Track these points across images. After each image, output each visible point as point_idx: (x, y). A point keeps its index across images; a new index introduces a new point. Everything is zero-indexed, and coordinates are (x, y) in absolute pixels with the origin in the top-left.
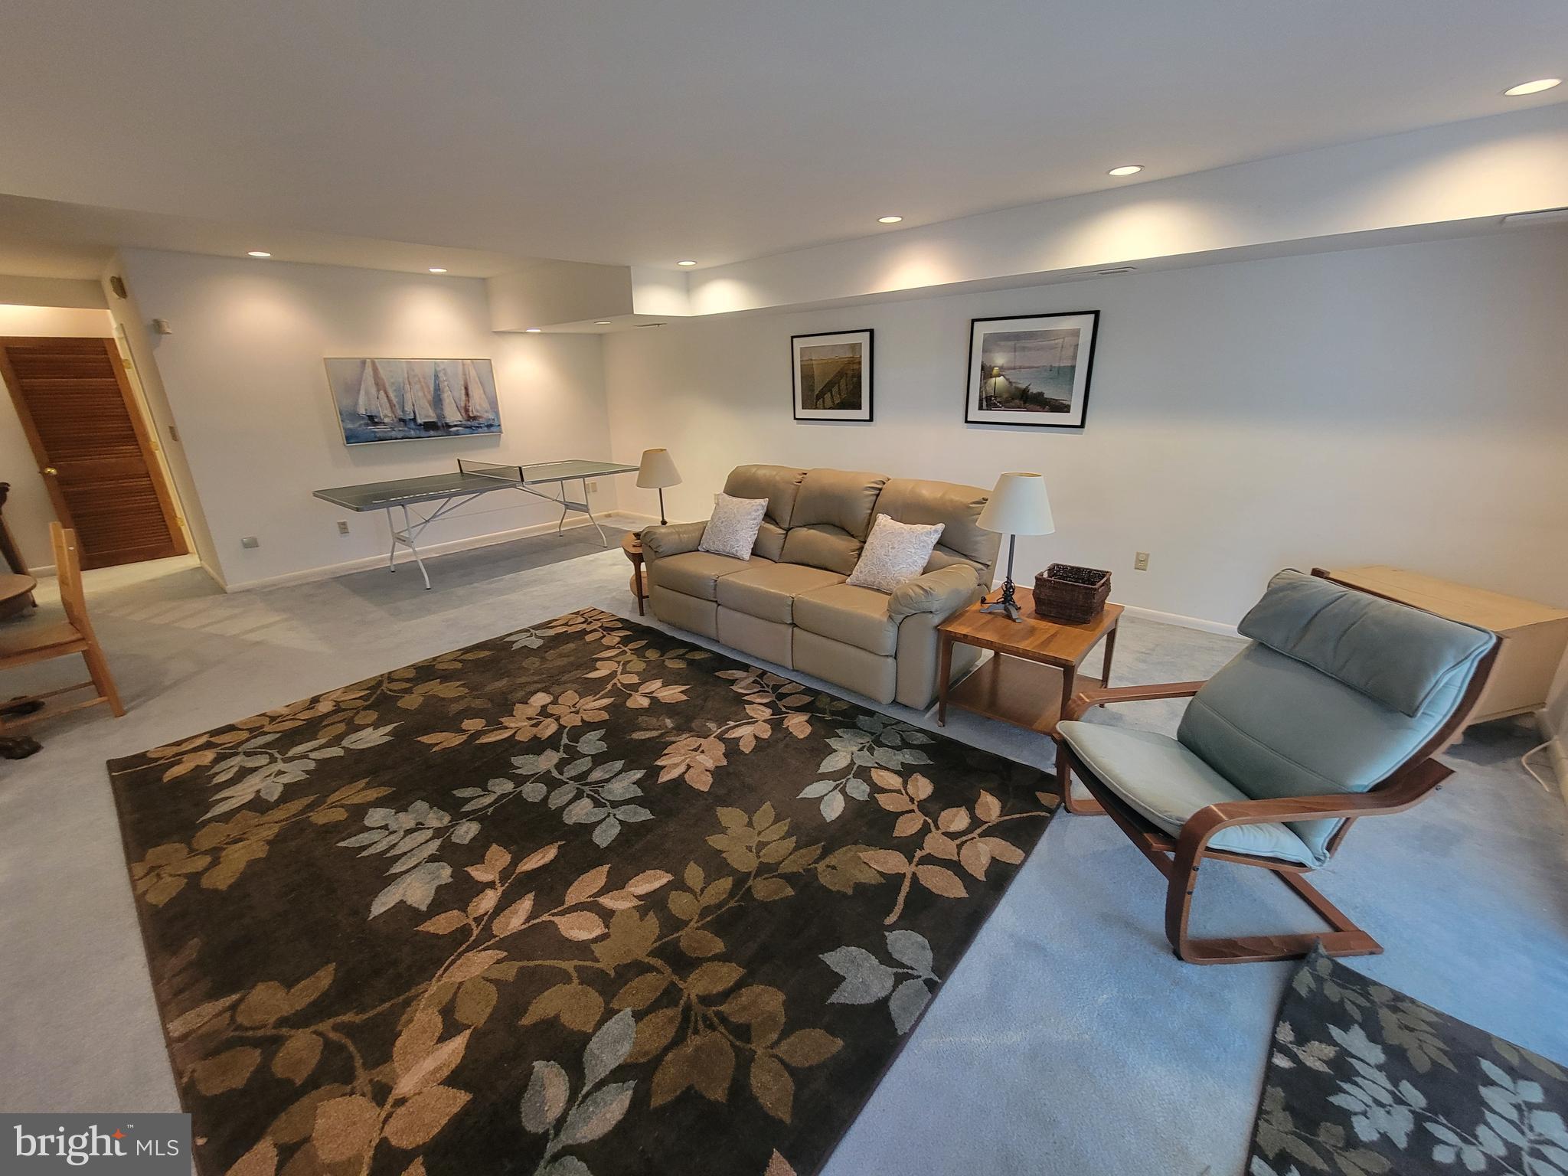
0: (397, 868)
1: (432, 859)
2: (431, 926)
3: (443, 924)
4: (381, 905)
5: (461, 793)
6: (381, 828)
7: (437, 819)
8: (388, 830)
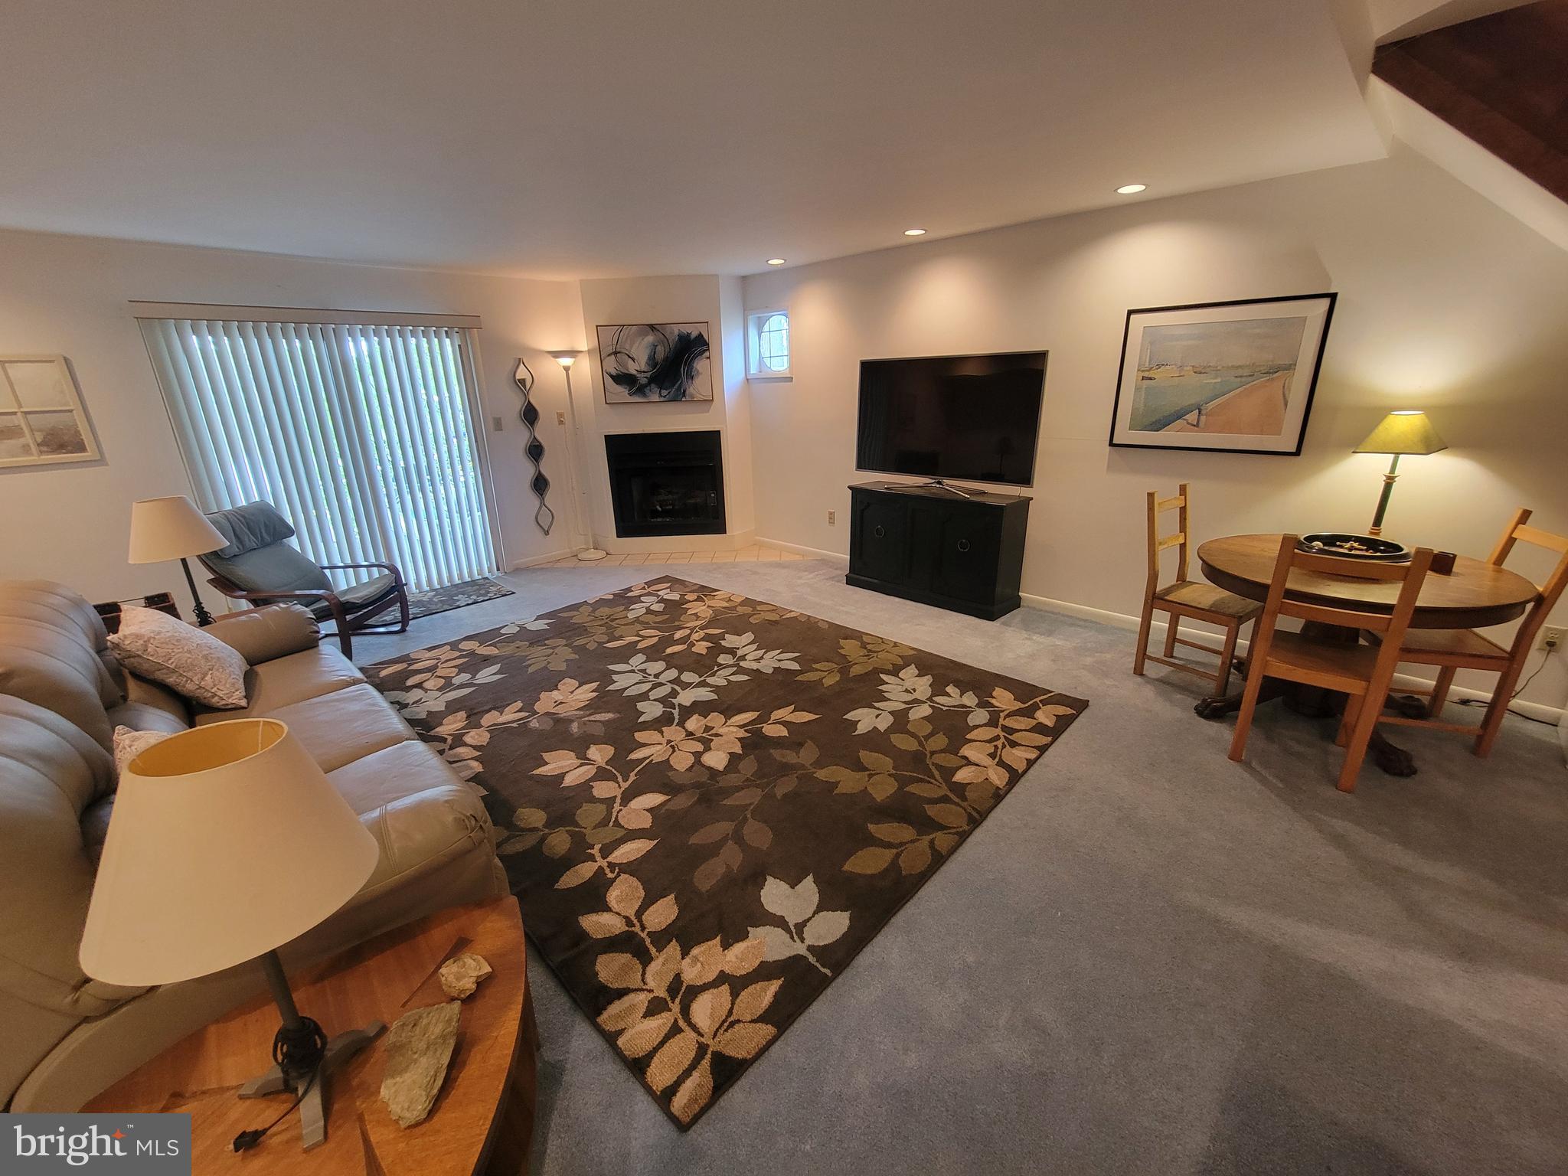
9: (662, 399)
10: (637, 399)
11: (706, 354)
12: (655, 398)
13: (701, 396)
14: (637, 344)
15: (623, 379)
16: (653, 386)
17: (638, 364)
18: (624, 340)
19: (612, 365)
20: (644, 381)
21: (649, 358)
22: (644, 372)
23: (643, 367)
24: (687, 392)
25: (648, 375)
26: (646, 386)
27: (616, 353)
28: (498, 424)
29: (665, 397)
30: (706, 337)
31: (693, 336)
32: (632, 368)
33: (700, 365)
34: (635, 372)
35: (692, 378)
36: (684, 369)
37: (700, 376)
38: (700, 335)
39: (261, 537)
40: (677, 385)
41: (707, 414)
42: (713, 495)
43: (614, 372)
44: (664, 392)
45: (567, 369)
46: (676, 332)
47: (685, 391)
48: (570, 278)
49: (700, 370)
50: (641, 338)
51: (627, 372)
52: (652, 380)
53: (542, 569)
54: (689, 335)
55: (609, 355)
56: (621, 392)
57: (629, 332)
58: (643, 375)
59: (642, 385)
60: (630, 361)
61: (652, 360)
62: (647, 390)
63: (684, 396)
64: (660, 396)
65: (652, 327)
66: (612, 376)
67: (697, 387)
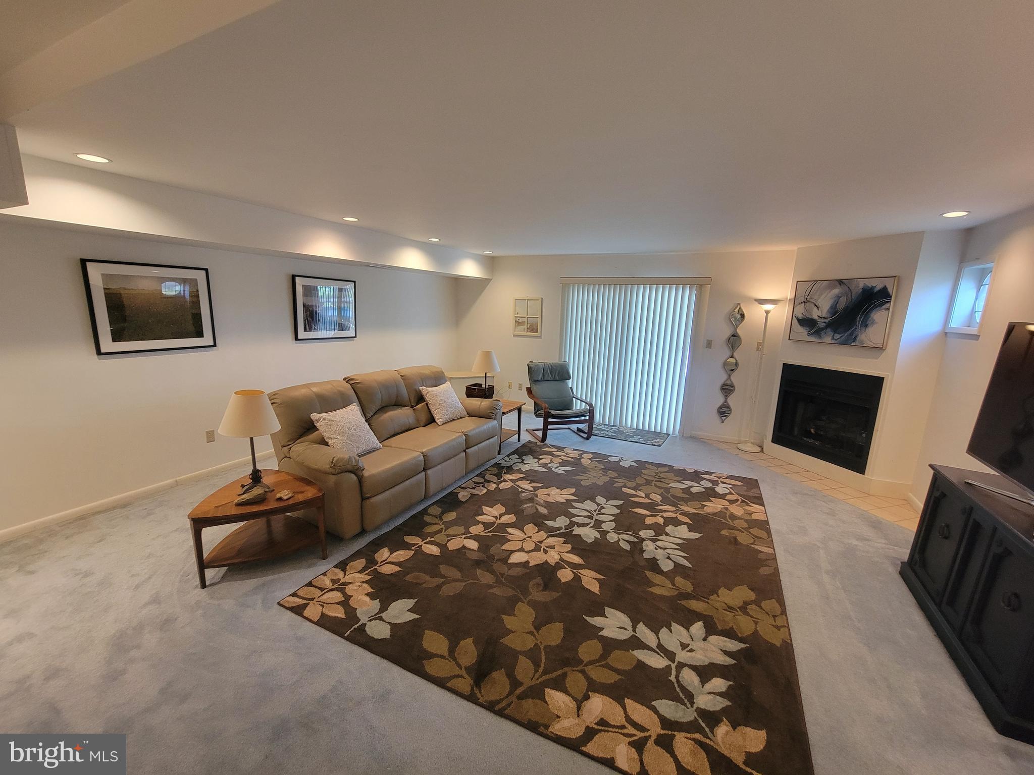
0: (681, 541)
1: (667, 534)
2: (689, 521)
3: (686, 519)
4: (697, 535)
5: (627, 547)
6: (670, 559)
7: (649, 546)
8: (669, 556)
9: (833, 341)
10: (813, 339)
11: (887, 306)
12: (828, 339)
13: (871, 343)
14: (823, 296)
15: (807, 323)
16: (829, 330)
17: (821, 311)
18: (815, 292)
19: (800, 311)
20: (822, 325)
21: (831, 307)
22: (824, 318)
23: (824, 314)
24: (858, 338)
25: (827, 320)
26: (822, 329)
27: (806, 302)
28: (709, 344)
29: (836, 340)
30: (890, 290)
31: (878, 288)
32: (815, 314)
33: (878, 316)
34: (816, 317)
35: (866, 326)
36: (860, 318)
37: (875, 326)
38: (885, 289)
39: (555, 376)
40: (850, 331)
41: (876, 360)
42: (864, 435)
43: (800, 316)
44: (837, 336)
45: (767, 312)
46: (861, 286)
47: (856, 337)
48: (792, 247)
49: (876, 321)
50: (828, 291)
51: (810, 317)
52: (828, 325)
53: (705, 442)
54: (873, 288)
55: (800, 304)
56: (802, 332)
57: (821, 285)
58: (823, 320)
59: (819, 328)
60: (815, 308)
61: (833, 310)
62: (823, 333)
63: (854, 340)
64: (833, 339)
65: (841, 282)
66: (799, 320)
67: (871, 335)
